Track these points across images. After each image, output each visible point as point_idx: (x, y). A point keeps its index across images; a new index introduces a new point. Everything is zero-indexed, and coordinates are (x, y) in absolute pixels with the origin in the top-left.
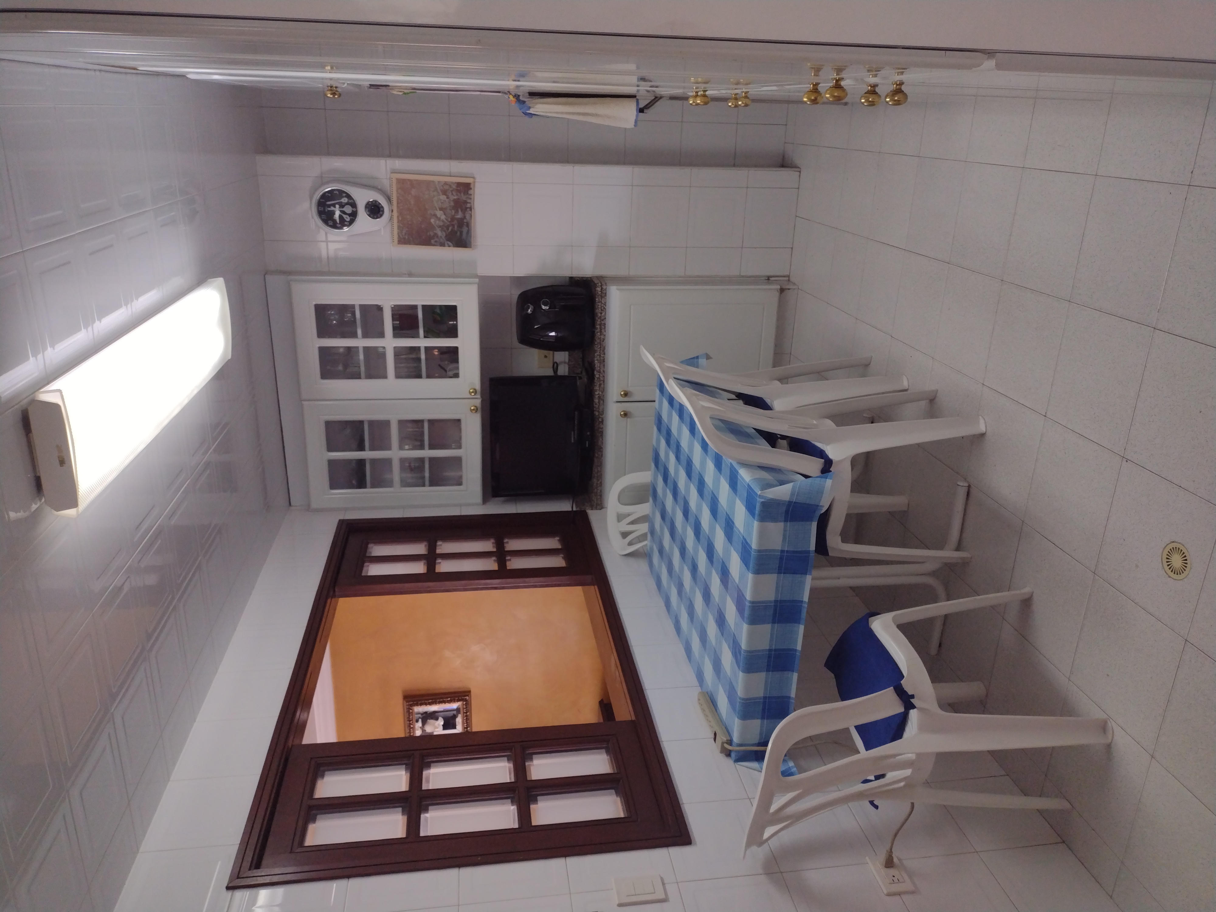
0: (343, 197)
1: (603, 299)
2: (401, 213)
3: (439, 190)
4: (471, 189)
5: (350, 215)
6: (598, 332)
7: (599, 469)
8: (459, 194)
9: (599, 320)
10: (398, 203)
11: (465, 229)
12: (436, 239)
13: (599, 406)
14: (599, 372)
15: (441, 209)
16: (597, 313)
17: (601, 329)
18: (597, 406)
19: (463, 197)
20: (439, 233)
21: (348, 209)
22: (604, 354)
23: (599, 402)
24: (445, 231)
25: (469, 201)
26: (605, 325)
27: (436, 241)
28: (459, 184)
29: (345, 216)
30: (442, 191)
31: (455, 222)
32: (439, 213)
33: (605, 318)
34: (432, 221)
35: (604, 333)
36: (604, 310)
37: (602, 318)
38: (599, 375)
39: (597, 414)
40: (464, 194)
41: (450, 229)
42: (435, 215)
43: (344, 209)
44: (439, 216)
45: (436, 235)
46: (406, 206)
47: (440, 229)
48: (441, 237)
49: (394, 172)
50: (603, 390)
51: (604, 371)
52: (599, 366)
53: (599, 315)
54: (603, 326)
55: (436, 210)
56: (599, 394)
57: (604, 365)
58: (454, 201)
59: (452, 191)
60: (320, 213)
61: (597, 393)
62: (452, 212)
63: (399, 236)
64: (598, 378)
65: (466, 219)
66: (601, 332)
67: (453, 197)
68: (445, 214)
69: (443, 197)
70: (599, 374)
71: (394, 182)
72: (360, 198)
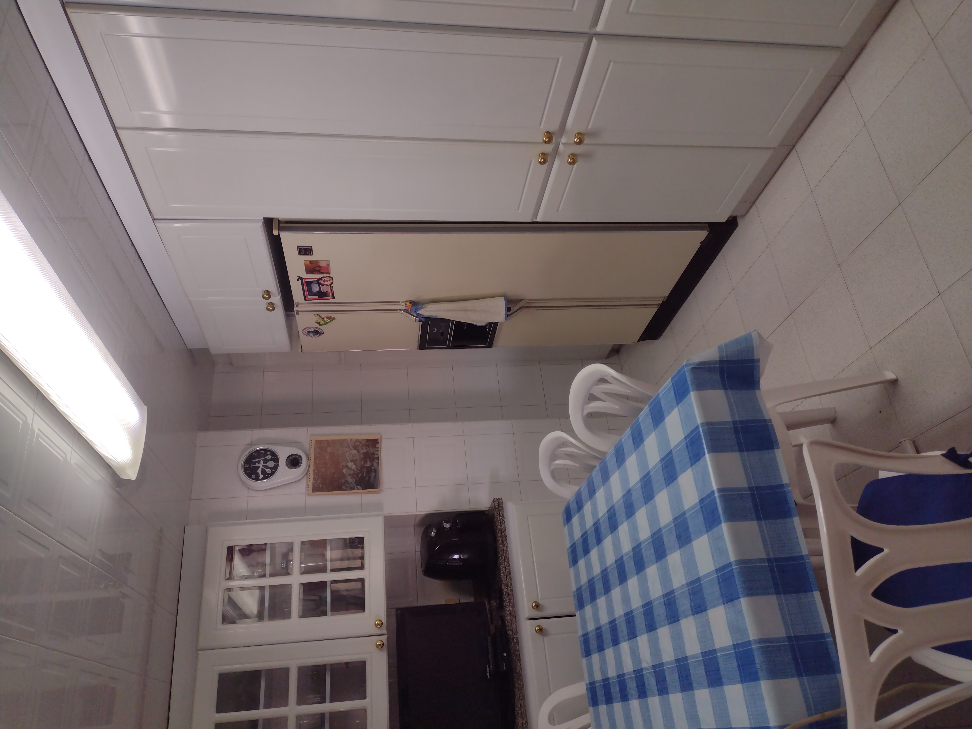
0: (268, 455)
1: (501, 512)
2: (317, 467)
3: (351, 447)
4: (378, 443)
5: (271, 468)
6: (500, 544)
7: (522, 704)
8: (368, 449)
9: (500, 532)
10: (315, 459)
11: (373, 475)
12: (347, 485)
13: (511, 624)
14: (507, 585)
15: (352, 461)
16: (497, 527)
17: (503, 541)
18: (509, 624)
19: (372, 450)
20: (350, 479)
21: (271, 464)
22: (509, 566)
23: (511, 620)
24: (354, 478)
25: (376, 453)
26: (506, 536)
27: (346, 487)
28: (368, 440)
29: (267, 470)
30: (353, 447)
31: (365, 469)
32: (350, 464)
33: (505, 530)
34: (344, 471)
35: (506, 545)
36: (503, 522)
37: (503, 530)
38: (507, 589)
39: (511, 633)
40: (372, 448)
41: (360, 476)
42: (347, 466)
43: (268, 464)
44: (350, 466)
45: (347, 482)
46: (322, 461)
47: (351, 476)
48: (351, 483)
49: (312, 435)
50: (513, 606)
51: (511, 585)
52: (506, 579)
53: (500, 527)
54: (505, 537)
55: (348, 462)
56: (510, 610)
57: (511, 578)
58: (364, 453)
59: (362, 446)
60: (245, 469)
61: (507, 609)
62: (362, 462)
63: (314, 485)
64: (506, 592)
65: (374, 467)
66: (503, 543)
67: (362, 451)
68: (355, 464)
69: (354, 452)
70: (507, 587)
71: (313, 442)
72: (283, 454)
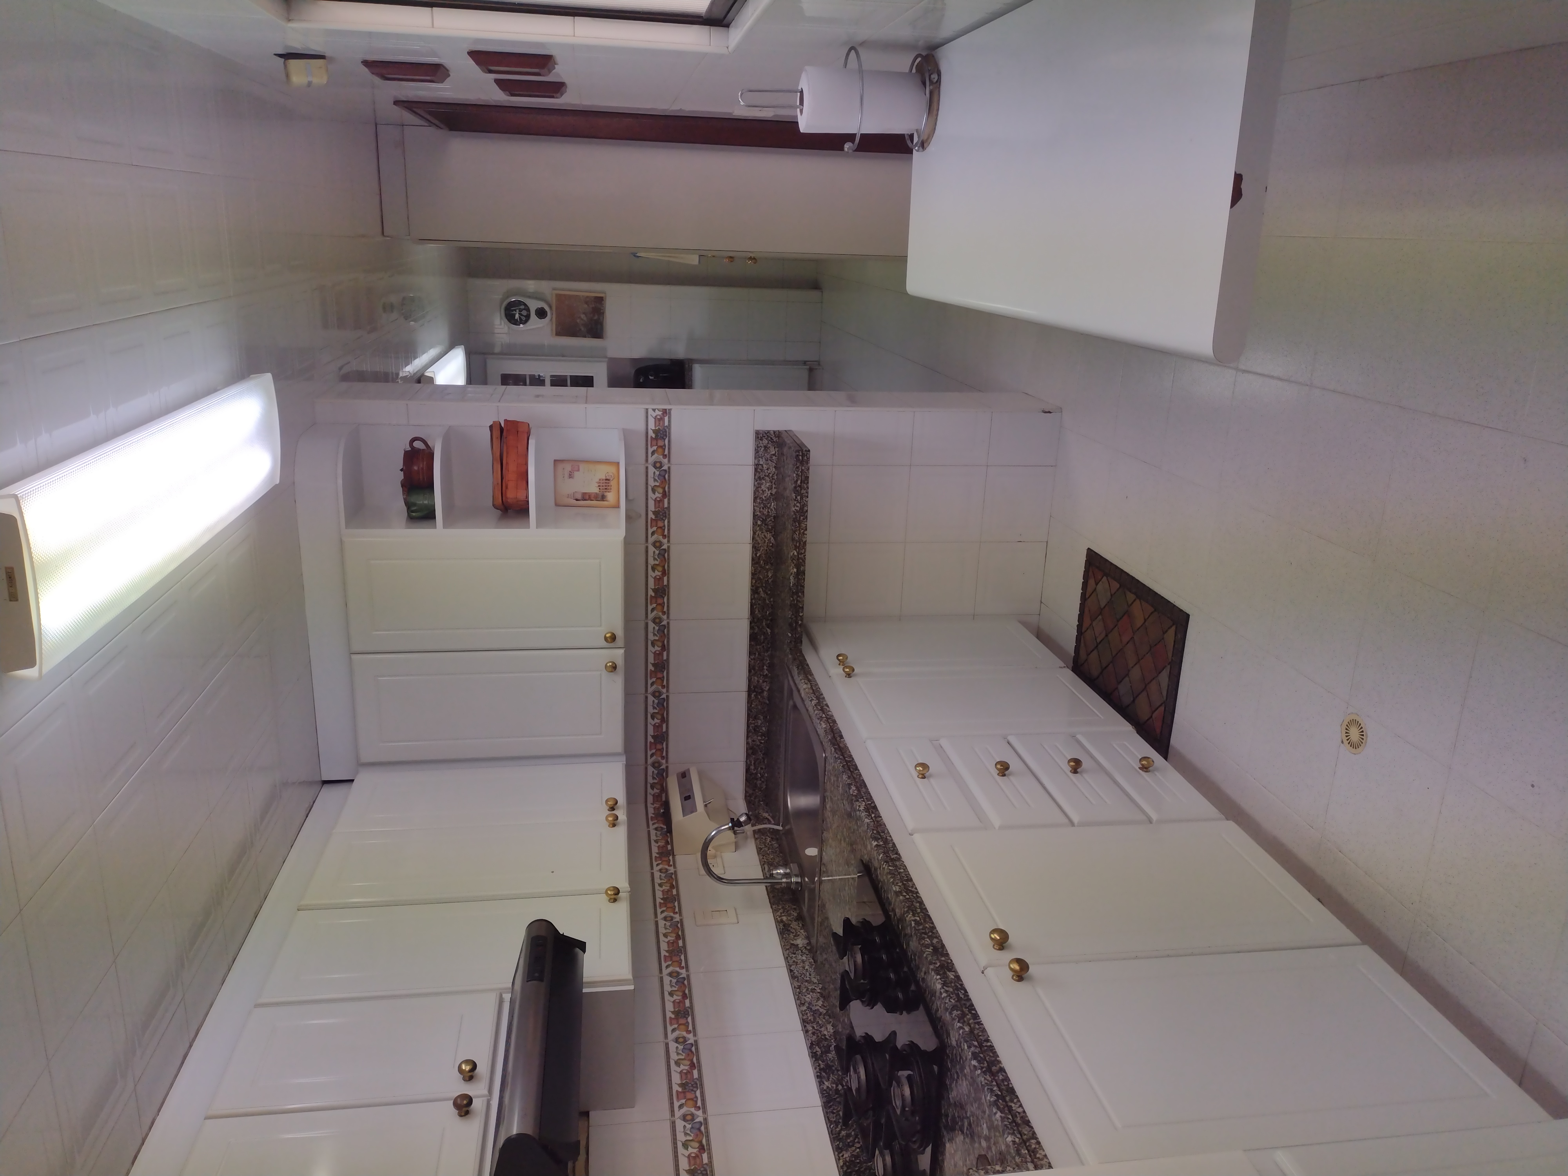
0: (521, 305)
2: (558, 316)
4: (604, 300)
5: (525, 317)
8: (596, 304)
10: (556, 310)
11: (599, 326)
12: (580, 332)
15: (584, 313)
19: (599, 306)
21: (524, 313)
24: (586, 328)
25: (602, 308)
27: (580, 334)
28: (596, 297)
29: (522, 317)
30: (584, 302)
31: (593, 321)
32: (582, 316)
34: (578, 321)
40: (599, 304)
41: (589, 326)
42: (580, 317)
43: (522, 313)
44: (582, 318)
45: (580, 329)
46: (562, 311)
47: (583, 326)
48: (583, 331)
49: (554, 289)
55: (581, 314)
58: (593, 308)
59: (591, 302)
60: (506, 315)
62: (591, 315)
63: (556, 330)
65: (600, 319)
67: (591, 306)
68: (586, 316)
69: (586, 306)
71: (554, 296)
72: (534, 305)
